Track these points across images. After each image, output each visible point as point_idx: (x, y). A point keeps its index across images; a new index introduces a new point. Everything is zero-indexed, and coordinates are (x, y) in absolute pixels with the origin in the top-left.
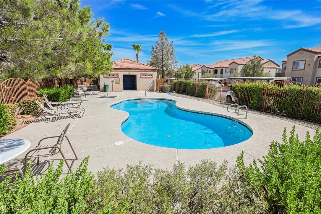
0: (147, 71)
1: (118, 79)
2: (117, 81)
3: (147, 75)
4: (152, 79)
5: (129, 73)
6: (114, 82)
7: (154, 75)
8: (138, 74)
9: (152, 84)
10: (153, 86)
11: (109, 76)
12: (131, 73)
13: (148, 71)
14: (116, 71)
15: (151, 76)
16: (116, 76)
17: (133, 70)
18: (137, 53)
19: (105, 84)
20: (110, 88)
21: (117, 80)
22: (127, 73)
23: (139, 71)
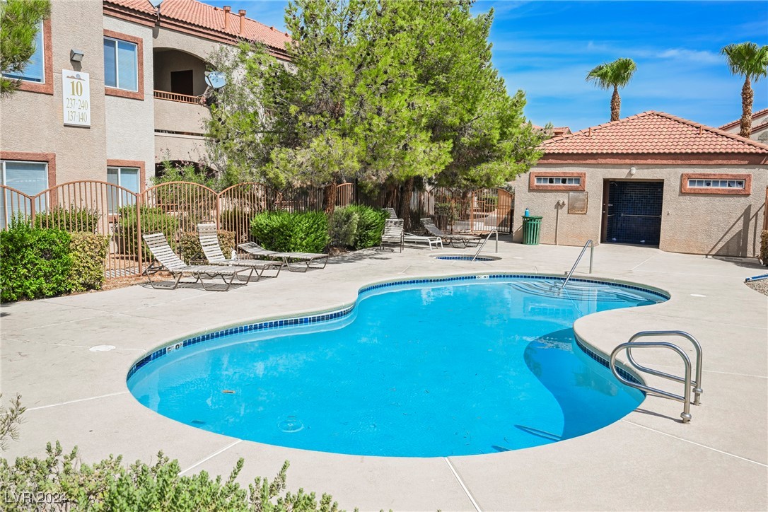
0: (720, 162)
1: (581, 196)
2: (578, 204)
3: (716, 183)
4: (741, 203)
5: (630, 174)
6: (565, 208)
7: (753, 184)
8: (671, 177)
9: (741, 223)
10: (743, 236)
11: (548, 184)
12: (640, 173)
13: (725, 162)
14: (578, 165)
15: (735, 187)
16: (573, 184)
17: (649, 161)
18: (747, 83)
19: (530, 215)
20: (545, 229)
21: (577, 200)
22: (620, 174)
23: (679, 162)
